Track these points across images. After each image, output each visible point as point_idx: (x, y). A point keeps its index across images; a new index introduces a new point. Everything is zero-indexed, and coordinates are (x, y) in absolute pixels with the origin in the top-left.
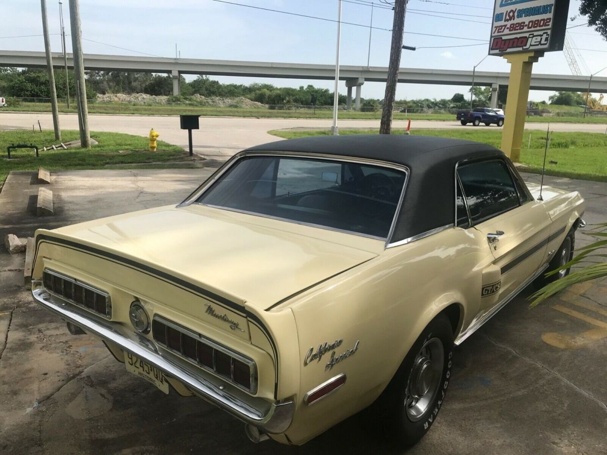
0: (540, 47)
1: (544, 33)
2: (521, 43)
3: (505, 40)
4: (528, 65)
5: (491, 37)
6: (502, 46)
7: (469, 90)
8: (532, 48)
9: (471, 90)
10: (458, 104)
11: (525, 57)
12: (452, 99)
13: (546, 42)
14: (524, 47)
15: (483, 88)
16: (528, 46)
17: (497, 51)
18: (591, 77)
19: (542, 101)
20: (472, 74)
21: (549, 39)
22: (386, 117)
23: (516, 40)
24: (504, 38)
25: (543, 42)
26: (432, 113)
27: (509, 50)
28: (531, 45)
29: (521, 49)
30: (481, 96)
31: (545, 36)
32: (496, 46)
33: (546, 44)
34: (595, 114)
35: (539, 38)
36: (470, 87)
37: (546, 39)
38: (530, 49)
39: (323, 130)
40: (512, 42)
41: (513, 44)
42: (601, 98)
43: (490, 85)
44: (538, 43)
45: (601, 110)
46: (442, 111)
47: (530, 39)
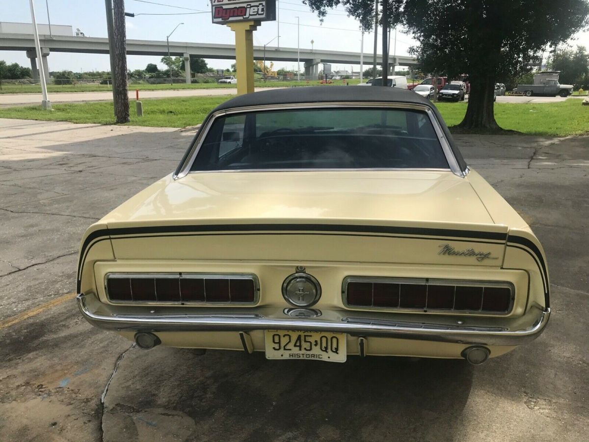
0: (258, 17)
1: (260, 4)
2: (241, 13)
3: (226, 9)
4: (249, 33)
5: (212, 6)
6: (224, 15)
7: (160, 60)
8: (251, 17)
9: (162, 60)
10: (153, 74)
11: (247, 26)
12: (146, 69)
13: (263, 12)
14: (244, 17)
15: (173, 58)
16: (247, 16)
17: (220, 20)
18: (265, 47)
19: (226, 69)
20: (167, 44)
21: (265, 9)
22: (122, 86)
23: (236, 10)
24: (224, 7)
25: (260, 12)
26: (132, 84)
27: (231, 19)
28: (250, 15)
29: (241, 18)
30: (173, 66)
31: (261, 7)
32: (218, 14)
33: (262, 14)
34: (269, 79)
35: (256, 9)
36: (161, 57)
37: (263, 10)
38: (250, 18)
39: (32, 106)
40: (232, 11)
41: (233, 14)
42: (272, 65)
43: (181, 55)
44: (256, 13)
45: (273, 75)
46: (141, 81)
47: (248, 9)
